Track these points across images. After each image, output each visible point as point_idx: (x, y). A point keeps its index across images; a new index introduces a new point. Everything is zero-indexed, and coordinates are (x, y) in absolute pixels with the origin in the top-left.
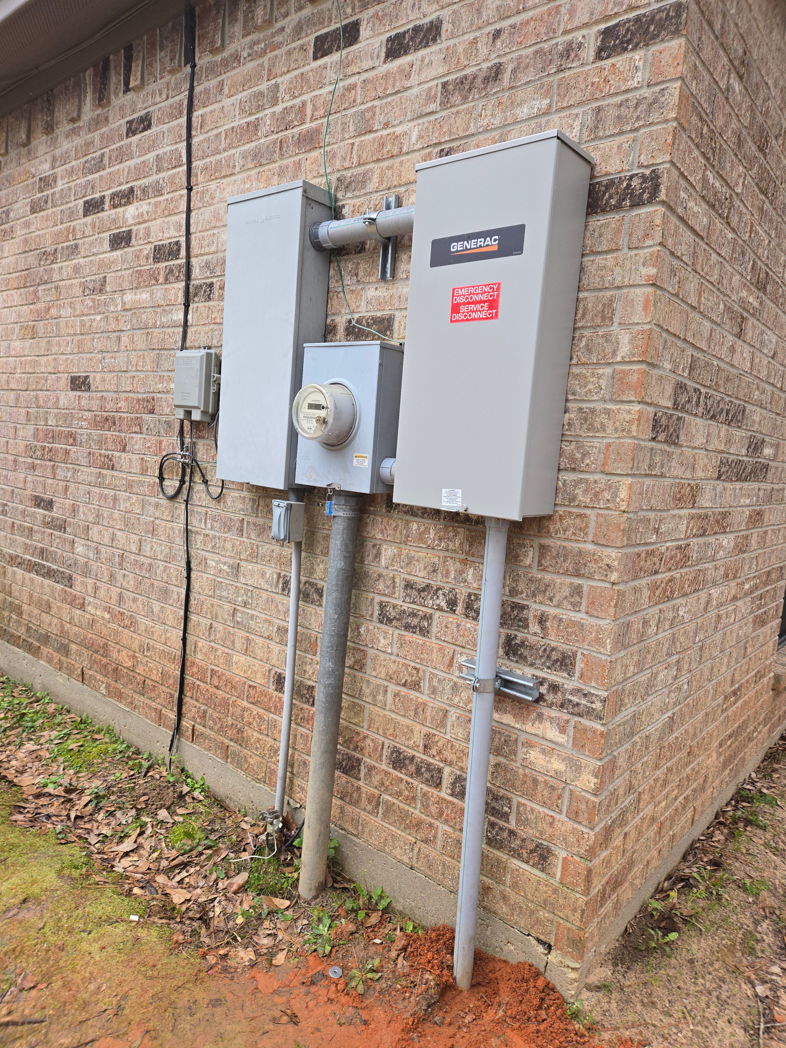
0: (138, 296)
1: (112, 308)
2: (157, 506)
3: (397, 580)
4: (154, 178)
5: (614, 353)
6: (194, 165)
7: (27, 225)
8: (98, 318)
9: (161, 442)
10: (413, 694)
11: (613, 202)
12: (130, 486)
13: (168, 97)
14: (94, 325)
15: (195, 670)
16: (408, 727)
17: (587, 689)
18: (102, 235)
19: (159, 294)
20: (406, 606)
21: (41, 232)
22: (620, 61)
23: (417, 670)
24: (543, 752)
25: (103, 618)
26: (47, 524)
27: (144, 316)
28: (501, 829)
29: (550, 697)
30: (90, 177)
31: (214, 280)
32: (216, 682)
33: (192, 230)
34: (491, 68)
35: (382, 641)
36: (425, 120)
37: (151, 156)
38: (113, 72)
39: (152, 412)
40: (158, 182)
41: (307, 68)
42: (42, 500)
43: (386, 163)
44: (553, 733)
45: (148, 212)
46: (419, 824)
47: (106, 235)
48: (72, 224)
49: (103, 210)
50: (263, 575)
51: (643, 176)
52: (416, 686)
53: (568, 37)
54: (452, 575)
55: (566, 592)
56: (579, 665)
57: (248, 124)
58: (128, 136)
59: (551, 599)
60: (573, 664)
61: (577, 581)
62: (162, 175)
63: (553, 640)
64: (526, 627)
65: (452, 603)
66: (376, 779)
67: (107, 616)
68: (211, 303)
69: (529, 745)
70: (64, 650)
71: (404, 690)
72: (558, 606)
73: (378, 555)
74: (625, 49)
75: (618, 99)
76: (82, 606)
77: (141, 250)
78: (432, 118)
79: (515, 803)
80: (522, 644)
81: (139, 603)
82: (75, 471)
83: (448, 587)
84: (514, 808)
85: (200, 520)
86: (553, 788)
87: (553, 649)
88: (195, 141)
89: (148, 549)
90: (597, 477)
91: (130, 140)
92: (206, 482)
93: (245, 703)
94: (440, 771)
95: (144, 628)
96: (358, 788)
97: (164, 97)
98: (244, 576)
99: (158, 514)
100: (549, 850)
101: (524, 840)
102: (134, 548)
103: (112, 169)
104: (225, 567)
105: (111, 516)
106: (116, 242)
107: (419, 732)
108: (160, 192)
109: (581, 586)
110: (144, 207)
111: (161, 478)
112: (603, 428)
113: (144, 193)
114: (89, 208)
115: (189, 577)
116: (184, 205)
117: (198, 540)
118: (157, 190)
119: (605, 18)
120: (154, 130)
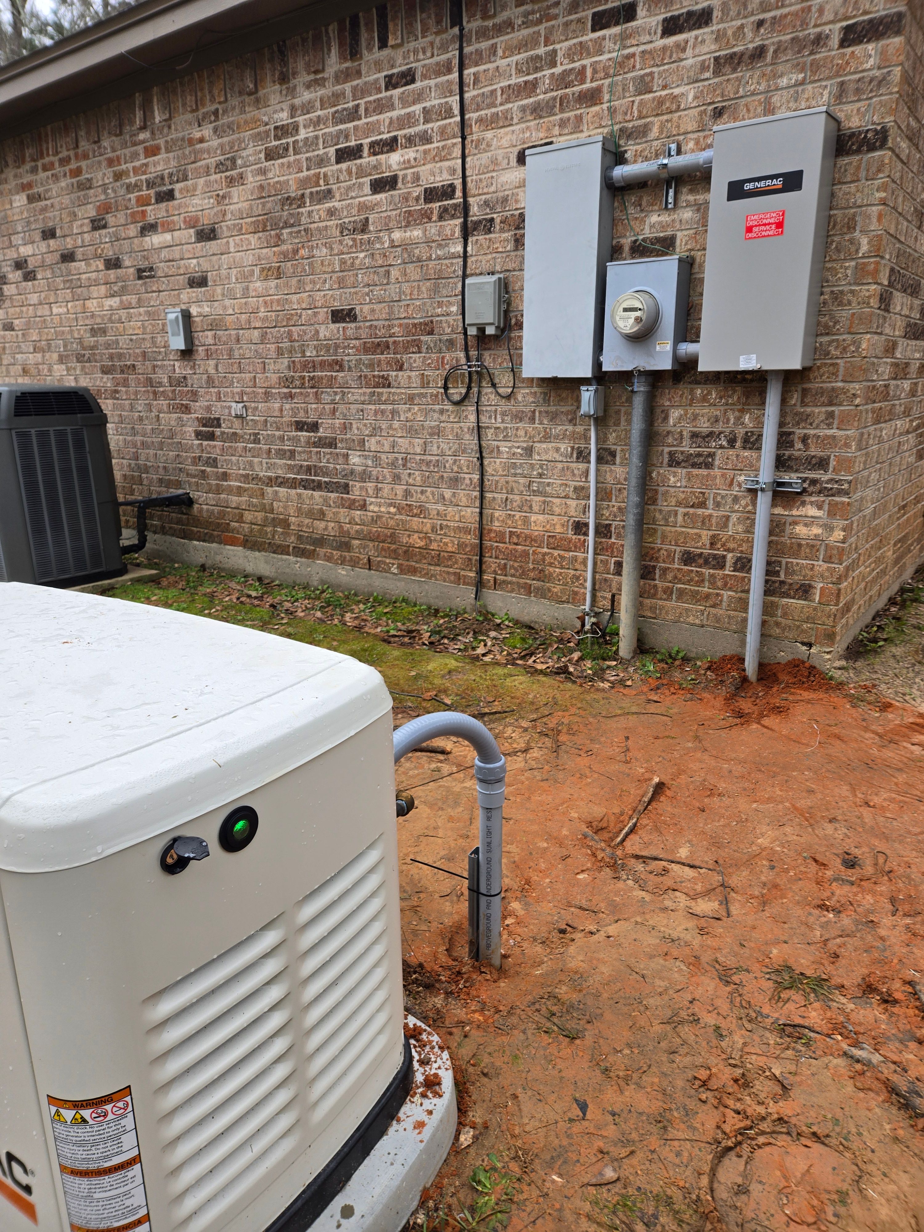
0: (408, 234)
1: (378, 246)
2: (442, 412)
3: (685, 433)
4: (421, 127)
5: (857, 251)
6: (467, 117)
7: (263, 172)
8: (362, 255)
9: (443, 358)
10: (700, 511)
11: (854, 147)
12: (411, 399)
13: (433, 56)
14: (357, 262)
15: (493, 535)
16: (696, 534)
17: (837, 478)
18: (361, 180)
19: (433, 231)
20: (692, 451)
21: (282, 179)
22: (857, 49)
23: (703, 493)
24: (806, 525)
25: (389, 513)
26: (315, 445)
27: (417, 251)
28: (774, 582)
29: (811, 489)
30: (342, 127)
31: (495, 216)
32: (515, 540)
33: (468, 173)
34: (756, 48)
35: (672, 479)
36: (700, 84)
37: (417, 108)
38: (363, 29)
39: (431, 333)
40: (426, 132)
41: (585, 38)
42: (305, 423)
43: (665, 117)
44: (812, 511)
45: (415, 159)
46: (707, 596)
47: (367, 180)
48: (323, 170)
49: (361, 157)
50: (557, 450)
51: (876, 130)
52: (702, 505)
53: (818, 30)
54: (732, 421)
55: (822, 417)
56: (833, 463)
57: (526, 82)
58: (387, 89)
59: (811, 424)
60: (828, 464)
61: (830, 409)
62: (430, 126)
63: (814, 451)
64: (792, 446)
65: (732, 441)
66: (670, 576)
67: (392, 510)
68: (492, 236)
69: (795, 523)
70: (345, 546)
71: (692, 510)
72: (817, 427)
73: (666, 418)
74: (862, 42)
75: (857, 77)
76: (363, 507)
77: (409, 193)
78: (706, 83)
79: (784, 563)
80: (790, 457)
81: (428, 494)
82: (344, 394)
83: (728, 430)
84: (784, 566)
85: (490, 417)
86: (813, 546)
87: (813, 457)
88: (467, 96)
89: (435, 448)
90: (845, 336)
91: (389, 93)
92: (494, 385)
93: (545, 550)
94: (724, 557)
95: (435, 512)
96: (655, 586)
97: (429, 54)
98: (539, 454)
99: (443, 418)
100: (810, 586)
101: (791, 584)
102: (418, 450)
103: (370, 120)
104: (519, 450)
105: (390, 428)
106: (378, 186)
107: (706, 535)
108: (429, 141)
109: (833, 411)
110: (410, 154)
111: (446, 388)
112: (849, 303)
113: (410, 141)
114: (343, 155)
115: (482, 464)
116: (457, 152)
117: (490, 433)
118: (425, 138)
119: (847, 18)
120: (418, 84)
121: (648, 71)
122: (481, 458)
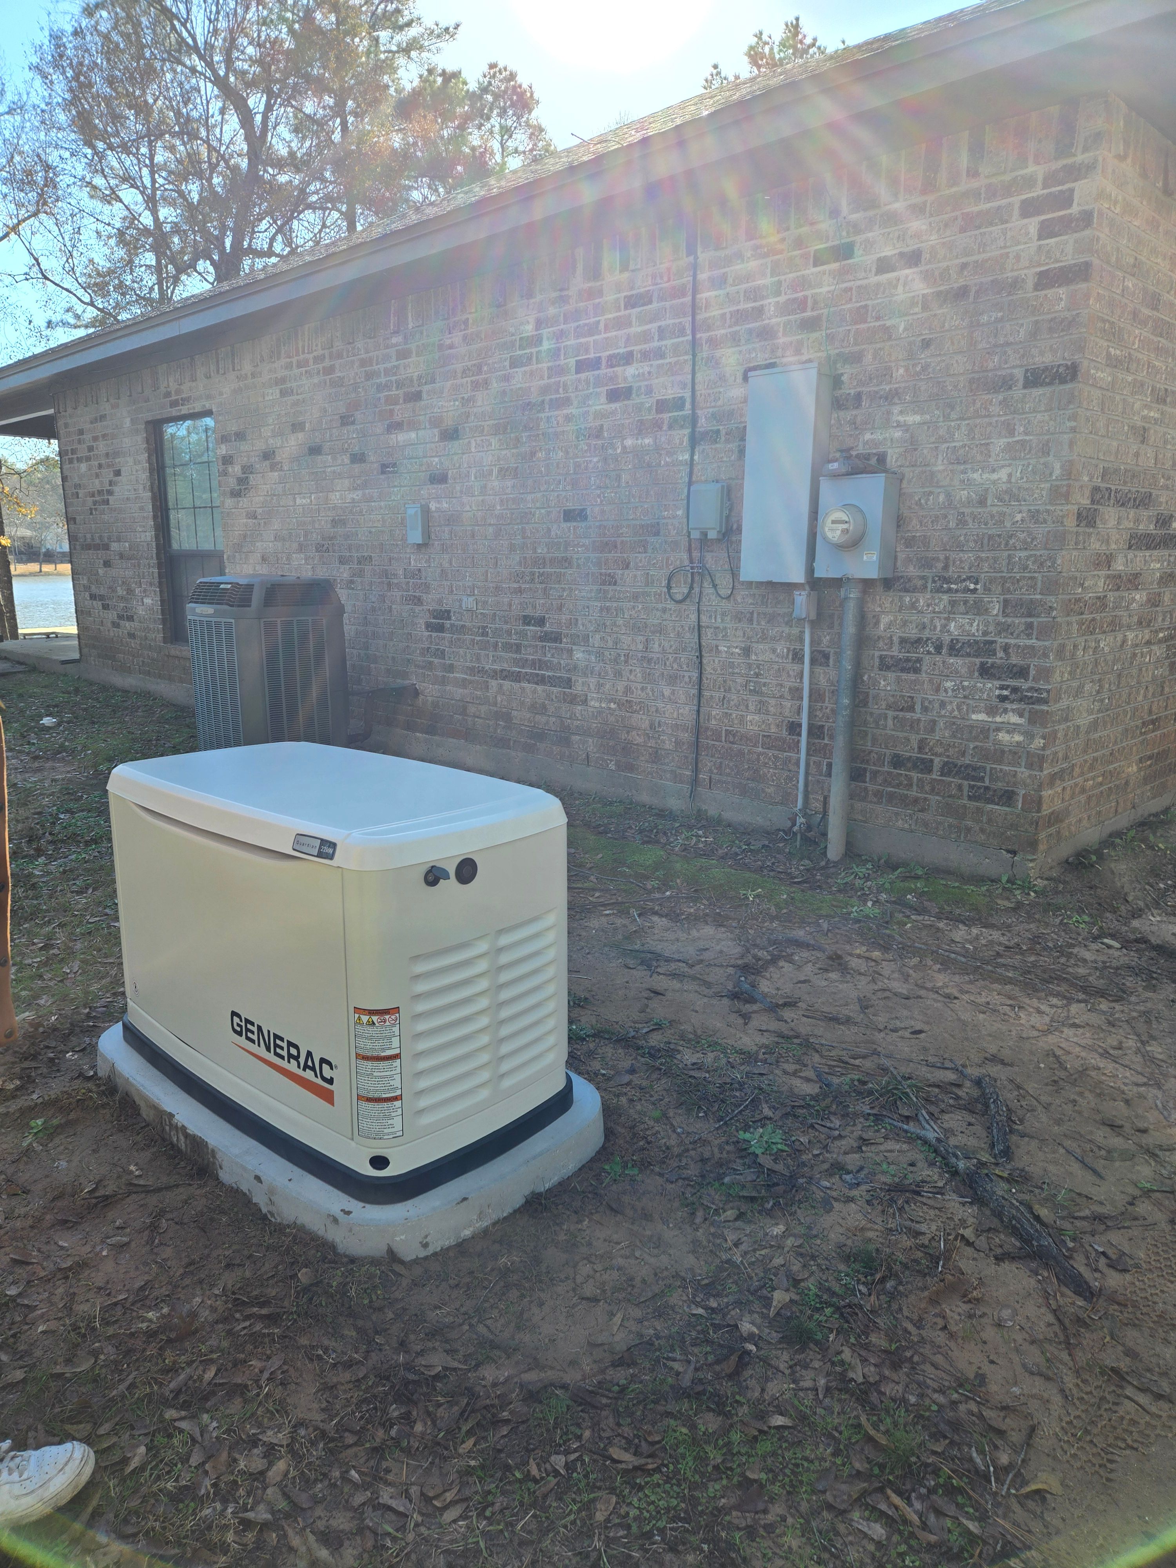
0: (639, 442)
1: (610, 451)
2: (664, 610)
3: (894, 638)
4: (656, 344)
5: (1051, 474)
6: (698, 336)
7: (507, 378)
8: (595, 460)
9: (668, 559)
10: (908, 715)
11: (1047, 380)
12: (635, 597)
13: (669, 280)
14: (591, 466)
15: (709, 733)
16: (905, 738)
17: (1036, 686)
18: (598, 390)
19: (663, 439)
20: (901, 656)
21: (523, 385)
22: (1050, 293)
23: (912, 698)
24: (1008, 732)
25: (610, 708)
26: (541, 639)
27: (647, 458)
28: (979, 788)
29: (1013, 696)
30: (583, 340)
31: (721, 428)
32: (731, 739)
33: (697, 388)
34: (960, 288)
35: (883, 683)
36: (910, 318)
37: (654, 326)
39: (657, 534)
40: (660, 348)
41: (807, 272)
42: (533, 618)
43: (878, 346)
44: (1014, 719)
45: (649, 373)
46: (916, 801)
47: (604, 390)
48: (563, 379)
49: (599, 368)
50: (774, 651)
51: (1067, 365)
52: (911, 709)
53: (1015, 274)
54: (938, 629)
55: (1022, 628)
56: (1032, 672)
57: (753, 308)
58: (626, 308)
59: (1012, 634)
60: (1028, 673)
61: (1029, 620)
62: (664, 343)
63: (1014, 660)
64: (995, 654)
65: (938, 649)
66: (880, 779)
67: (612, 706)
68: (718, 446)
69: (998, 730)
70: (565, 741)
71: (901, 714)
72: (1017, 638)
73: (877, 623)
74: (1053, 286)
75: (1049, 317)
76: (585, 702)
77: (642, 403)
78: (915, 317)
79: (988, 769)
80: (992, 665)
81: (648, 691)
82: (571, 589)
83: (935, 637)
84: (988, 772)
85: (710, 617)
86: (1015, 753)
87: (1014, 665)
88: (698, 317)
89: (656, 646)
90: (1042, 552)
91: (628, 312)
92: (715, 586)
93: (760, 749)
94: (932, 761)
95: (654, 709)
96: (866, 789)
97: (665, 279)
98: (756, 655)
99: (665, 617)
100: (1013, 792)
101: (995, 791)
102: (640, 647)
103: (609, 335)
104: (737, 650)
105: (614, 624)
106: (614, 396)
107: (914, 739)
108: (662, 356)
109: (1032, 623)
110: (645, 368)
111: (669, 587)
112: (1045, 522)
113: (646, 356)
114: (581, 367)
115: (701, 663)
116: (688, 368)
117: (709, 632)
118: (659, 354)
119: (1040, 265)
120: (655, 305)
121: (863, 303)
122: (700, 657)
